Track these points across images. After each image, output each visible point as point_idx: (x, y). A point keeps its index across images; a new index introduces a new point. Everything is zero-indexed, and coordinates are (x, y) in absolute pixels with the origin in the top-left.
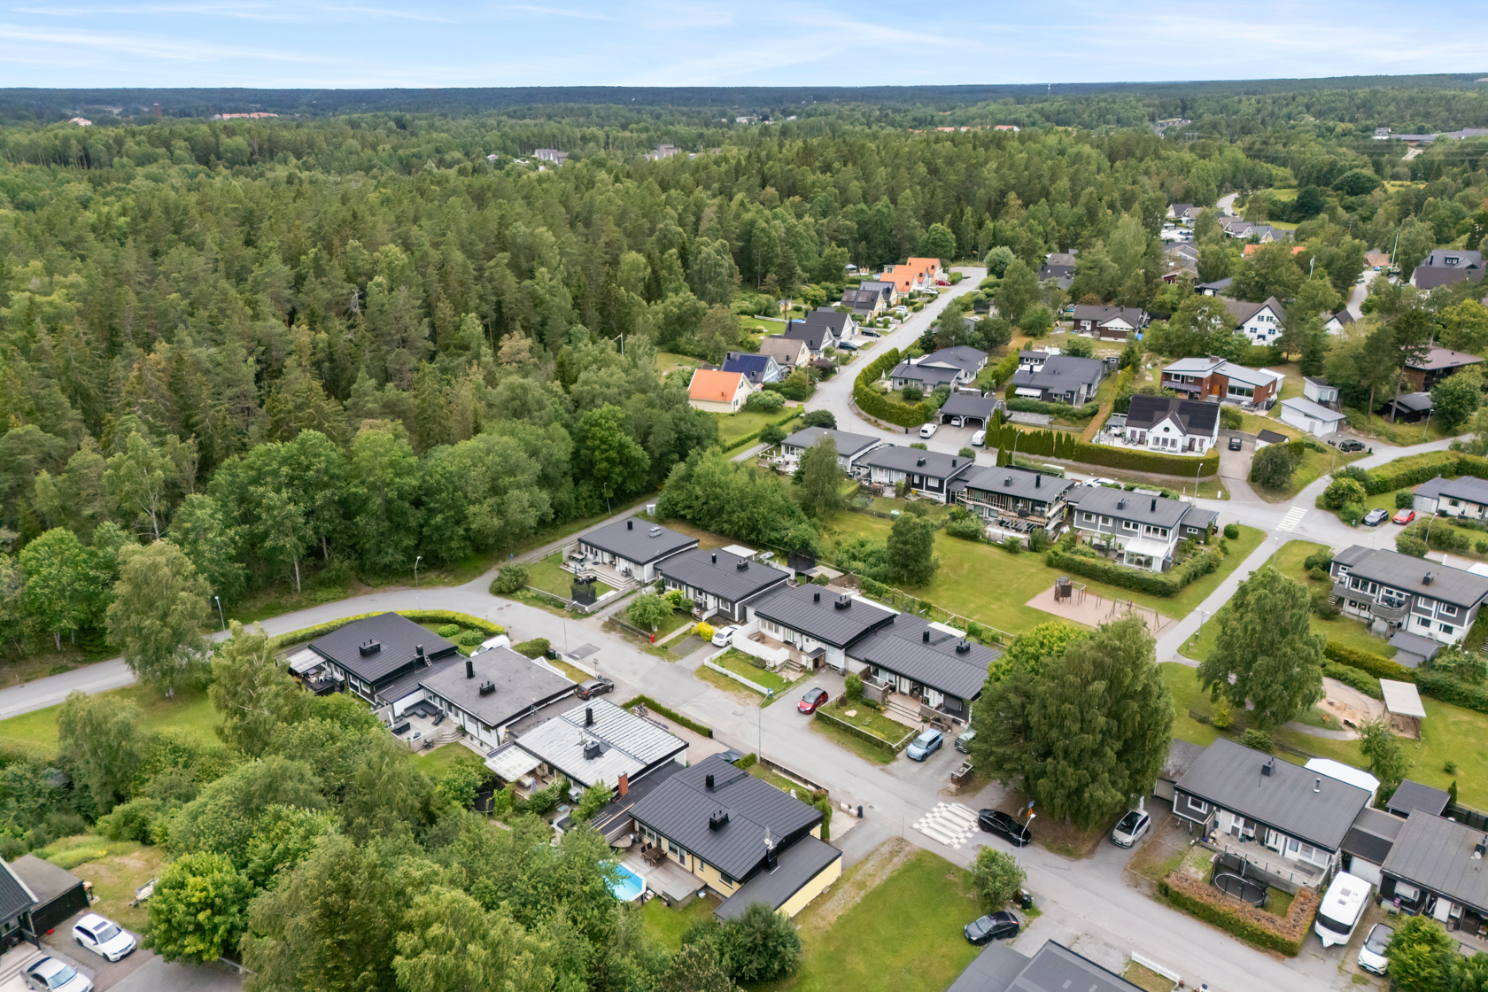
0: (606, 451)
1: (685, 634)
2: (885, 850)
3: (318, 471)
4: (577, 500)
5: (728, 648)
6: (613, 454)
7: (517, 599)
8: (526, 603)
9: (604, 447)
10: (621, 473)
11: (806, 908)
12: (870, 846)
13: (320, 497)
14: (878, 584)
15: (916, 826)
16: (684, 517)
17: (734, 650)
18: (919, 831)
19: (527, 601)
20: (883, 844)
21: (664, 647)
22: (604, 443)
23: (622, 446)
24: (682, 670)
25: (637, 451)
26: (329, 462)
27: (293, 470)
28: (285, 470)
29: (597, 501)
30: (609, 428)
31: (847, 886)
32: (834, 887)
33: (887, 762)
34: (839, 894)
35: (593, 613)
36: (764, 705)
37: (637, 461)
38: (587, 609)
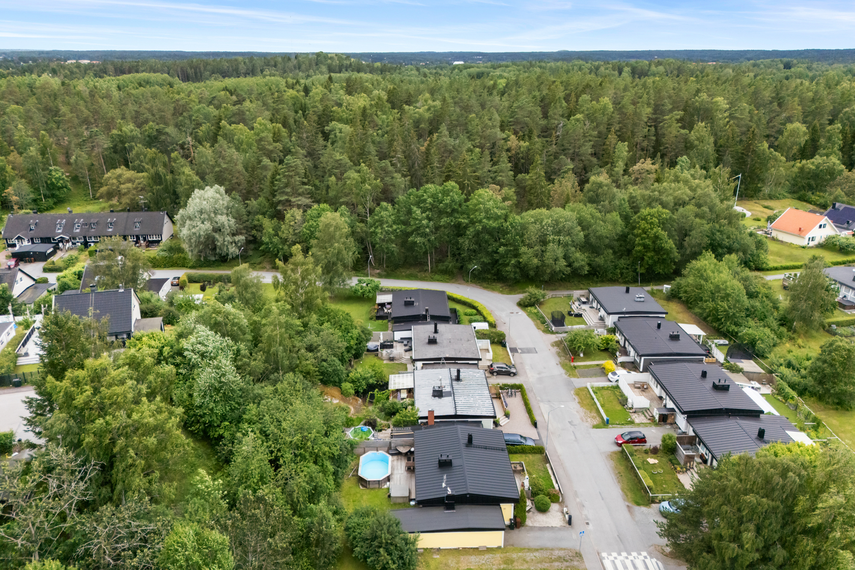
0: (644, 238)
1: (598, 365)
2: (557, 553)
3: (446, 204)
4: (616, 267)
5: (614, 384)
6: (647, 242)
7: (526, 311)
8: (528, 315)
9: (644, 235)
10: (652, 257)
11: (457, 550)
12: (549, 544)
13: (444, 220)
14: (788, 390)
15: (604, 555)
16: (680, 298)
17: (618, 387)
18: (601, 560)
19: (530, 314)
20: (561, 549)
21: (575, 367)
22: (645, 233)
23: (657, 237)
24: (570, 384)
25: (670, 244)
26: (453, 201)
27: (434, 201)
28: (430, 200)
29: (631, 273)
30: (652, 223)
31: (498, 556)
32: (489, 550)
33: (638, 504)
34: (487, 556)
35: (557, 333)
36: (596, 427)
37: (668, 252)
38: (554, 328)
